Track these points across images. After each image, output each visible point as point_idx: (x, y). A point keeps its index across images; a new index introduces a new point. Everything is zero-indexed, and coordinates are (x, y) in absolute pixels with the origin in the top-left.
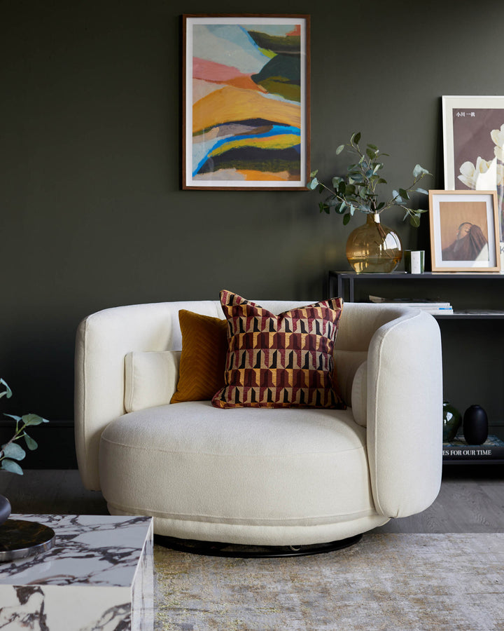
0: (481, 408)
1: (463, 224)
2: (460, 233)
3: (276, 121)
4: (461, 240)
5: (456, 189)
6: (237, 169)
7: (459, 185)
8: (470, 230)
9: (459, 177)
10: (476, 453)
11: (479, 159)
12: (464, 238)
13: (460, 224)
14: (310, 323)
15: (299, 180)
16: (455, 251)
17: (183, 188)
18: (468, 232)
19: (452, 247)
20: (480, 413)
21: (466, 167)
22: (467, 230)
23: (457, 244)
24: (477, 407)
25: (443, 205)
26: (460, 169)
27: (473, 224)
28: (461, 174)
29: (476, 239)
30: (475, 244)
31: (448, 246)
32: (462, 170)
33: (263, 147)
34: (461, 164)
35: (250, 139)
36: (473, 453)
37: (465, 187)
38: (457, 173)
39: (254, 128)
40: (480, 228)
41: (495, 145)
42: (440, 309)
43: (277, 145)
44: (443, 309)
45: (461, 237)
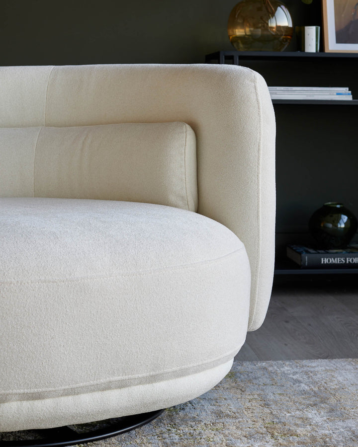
2: (355, 13)
13: (356, 3)
16: (349, 33)
19: (347, 28)
23: (351, 26)
31: (343, 26)
42: (338, 94)
44: (341, 94)
45: (356, 18)
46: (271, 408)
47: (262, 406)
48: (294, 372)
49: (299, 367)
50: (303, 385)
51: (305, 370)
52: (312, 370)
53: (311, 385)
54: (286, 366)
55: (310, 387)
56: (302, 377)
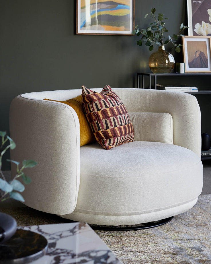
0: (208, 134)
1: (197, 51)
2: (196, 55)
3: (119, 3)
4: (197, 58)
5: (193, 35)
6: (101, 25)
7: (195, 34)
8: (200, 54)
9: (195, 30)
10: (207, 154)
11: (203, 22)
12: (198, 57)
13: (196, 51)
15: (129, 31)
16: (194, 63)
17: (77, 34)
18: (199, 55)
19: (193, 61)
20: (208, 136)
21: (198, 25)
22: (199, 54)
23: (195, 61)
24: (206, 134)
25: (188, 43)
26: (195, 26)
27: (201, 51)
28: (195, 29)
29: (202, 58)
30: (202, 60)
31: (191, 61)
32: (195, 27)
33: (113, 15)
34: (195, 24)
35: (107, 11)
36: (206, 154)
37: (197, 35)
38: (194, 28)
39: (109, 6)
40: (204, 53)
41: (209, 16)
42: (192, 89)
43: (119, 14)
44: (194, 89)
45: (196, 57)
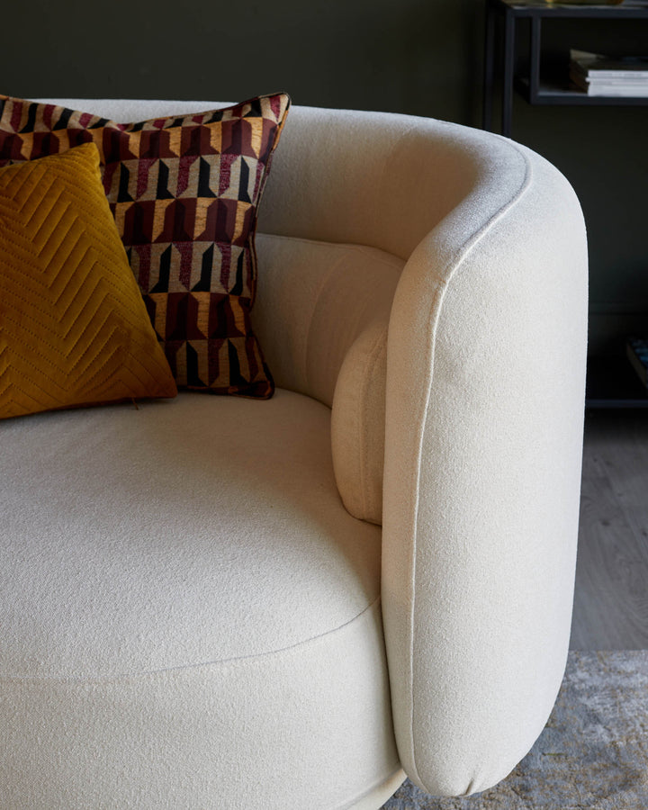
14: (184, 170)
46: (531, 799)
47: (516, 792)
48: (591, 688)
49: (602, 673)
50: (600, 729)
51: (612, 682)
52: (624, 683)
53: (614, 731)
54: (580, 668)
55: (612, 736)
56: (603, 704)
